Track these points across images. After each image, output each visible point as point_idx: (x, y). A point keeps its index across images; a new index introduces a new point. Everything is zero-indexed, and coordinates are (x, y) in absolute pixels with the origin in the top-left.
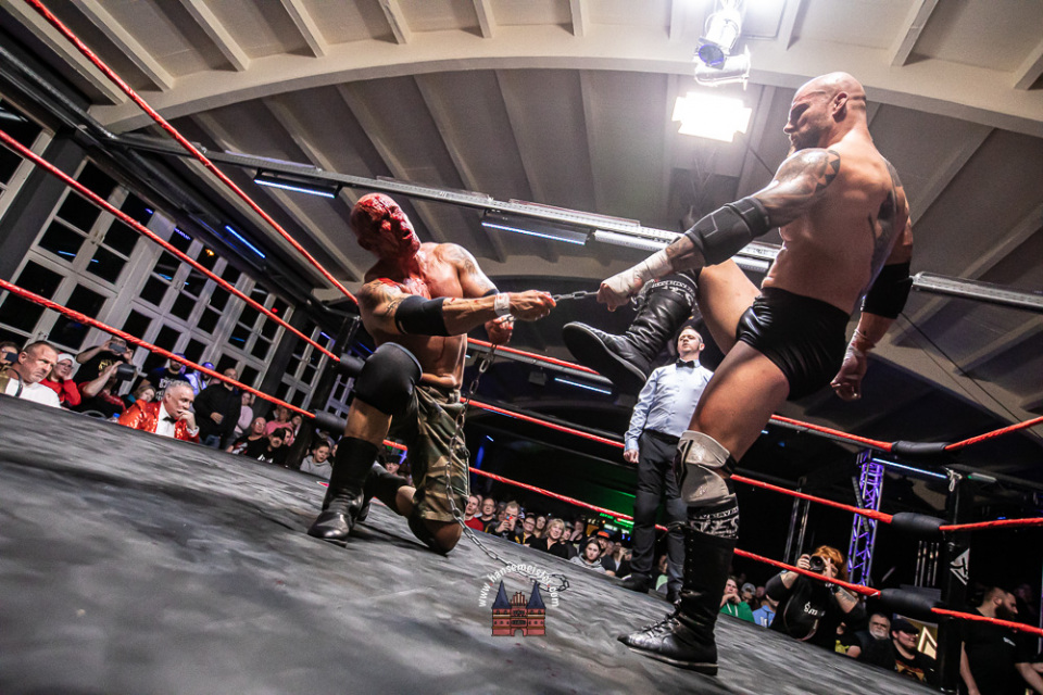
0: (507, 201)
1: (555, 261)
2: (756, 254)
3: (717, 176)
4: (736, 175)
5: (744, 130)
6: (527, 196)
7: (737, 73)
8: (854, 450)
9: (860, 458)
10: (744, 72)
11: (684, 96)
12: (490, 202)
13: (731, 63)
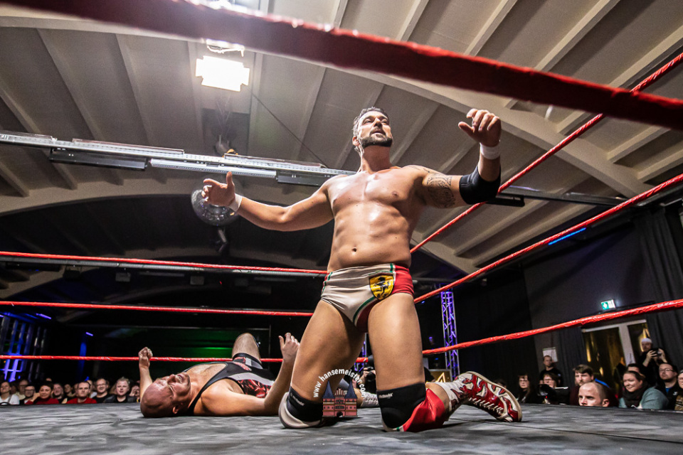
0: (71, 141)
1: (122, 184)
3: (236, 113)
4: (247, 112)
5: (247, 83)
6: (89, 136)
12: (54, 142)
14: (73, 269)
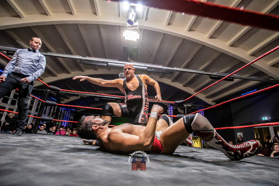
1: (98, 71)
2: (144, 66)
3: (134, 49)
4: (137, 48)
5: (139, 39)
7: (136, 26)
8: (166, 104)
9: (168, 106)
10: (137, 26)
11: (125, 31)
12: (81, 57)
13: (135, 24)
14: (83, 96)
